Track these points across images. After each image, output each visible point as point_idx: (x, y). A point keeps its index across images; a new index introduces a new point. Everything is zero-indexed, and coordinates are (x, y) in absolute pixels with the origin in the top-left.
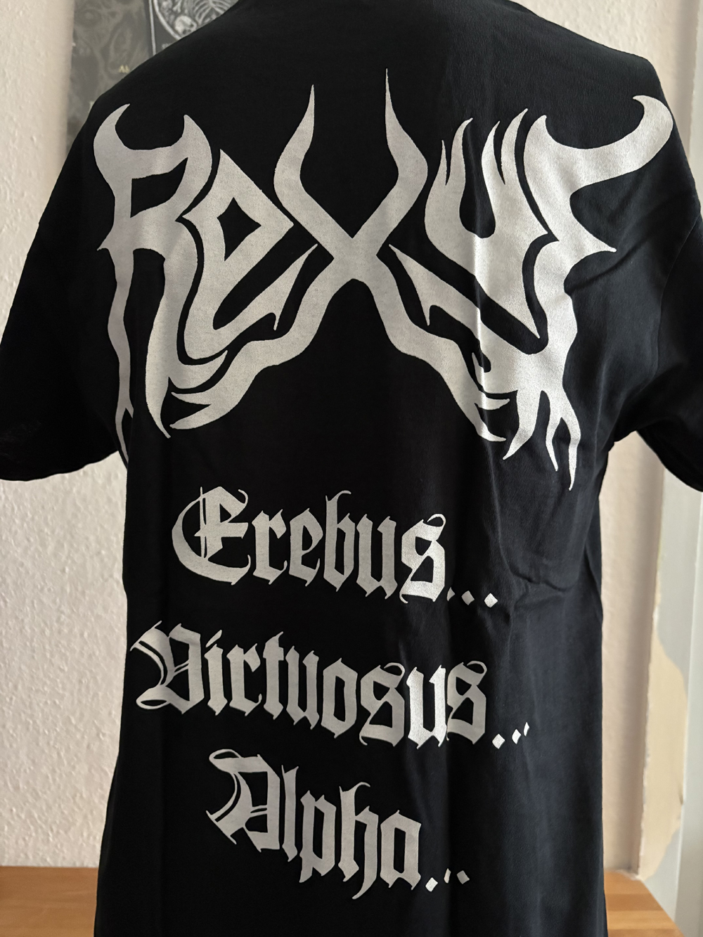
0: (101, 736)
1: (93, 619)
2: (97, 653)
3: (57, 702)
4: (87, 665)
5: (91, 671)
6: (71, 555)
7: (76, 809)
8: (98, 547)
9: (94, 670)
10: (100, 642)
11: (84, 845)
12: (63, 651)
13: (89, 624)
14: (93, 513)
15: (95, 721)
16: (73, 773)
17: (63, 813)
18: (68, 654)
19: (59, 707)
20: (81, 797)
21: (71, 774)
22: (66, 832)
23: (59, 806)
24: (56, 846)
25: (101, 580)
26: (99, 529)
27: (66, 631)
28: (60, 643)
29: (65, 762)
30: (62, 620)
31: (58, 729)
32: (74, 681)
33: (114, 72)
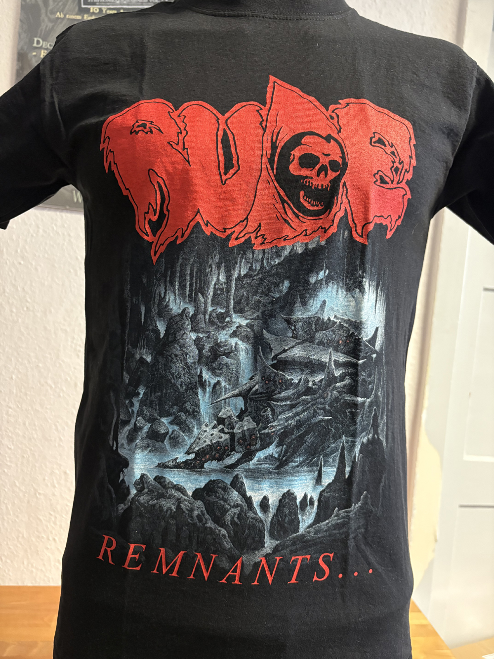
0: (37, 495)
1: (32, 413)
2: (35, 436)
3: (6, 470)
4: (28, 445)
5: (31, 450)
6: (17, 367)
7: (19, 545)
8: (37, 361)
9: (32, 448)
10: (37, 428)
11: (25, 570)
12: (10, 434)
13: (29, 416)
14: (34, 337)
15: (33, 484)
16: (17, 520)
17: (9, 548)
18: (14, 436)
19: (8, 475)
20: (23, 537)
21: (16, 521)
22: (12, 562)
23: (7, 544)
24: (5, 571)
25: (39, 384)
26: (37, 348)
27: (12, 420)
28: (8, 429)
29: (11, 513)
30: (10, 413)
31: (6, 490)
32: (18, 456)
33: (52, 17)
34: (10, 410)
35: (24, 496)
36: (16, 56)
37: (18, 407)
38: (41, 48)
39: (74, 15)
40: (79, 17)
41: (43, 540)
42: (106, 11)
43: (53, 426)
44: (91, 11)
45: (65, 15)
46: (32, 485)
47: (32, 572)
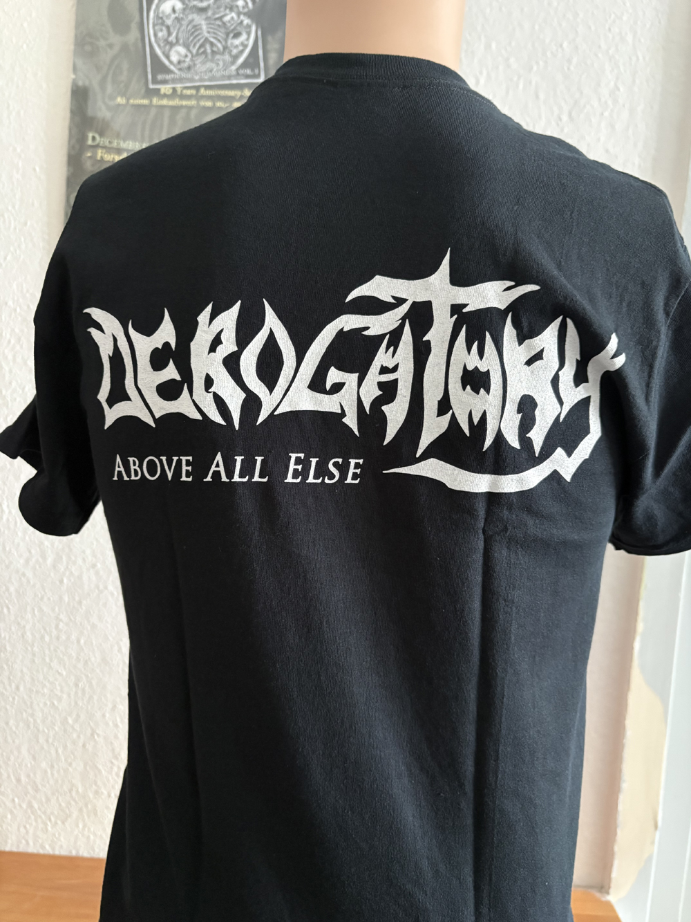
1: (89, 628)
2: (93, 659)
3: (56, 703)
4: (83, 670)
6: (69, 567)
7: (73, 803)
9: (89, 675)
10: (95, 649)
11: (80, 835)
12: (61, 656)
13: (85, 632)
16: (70, 769)
17: (60, 805)
18: (66, 659)
19: (58, 708)
20: (77, 791)
21: (68, 769)
22: (63, 823)
23: (58, 798)
24: (54, 835)
27: (64, 637)
33: (111, 103)
34: (61, 623)
35: (79, 737)
36: (64, 159)
37: (71, 619)
38: (97, 146)
39: (141, 99)
40: (146, 102)
41: (103, 797)
42: (182, 91)
43: (116, 646)
44: (162, 92)
45: (128, 100)
46: (89, 723)
47: (88, 838)
